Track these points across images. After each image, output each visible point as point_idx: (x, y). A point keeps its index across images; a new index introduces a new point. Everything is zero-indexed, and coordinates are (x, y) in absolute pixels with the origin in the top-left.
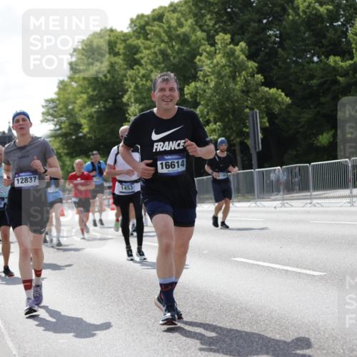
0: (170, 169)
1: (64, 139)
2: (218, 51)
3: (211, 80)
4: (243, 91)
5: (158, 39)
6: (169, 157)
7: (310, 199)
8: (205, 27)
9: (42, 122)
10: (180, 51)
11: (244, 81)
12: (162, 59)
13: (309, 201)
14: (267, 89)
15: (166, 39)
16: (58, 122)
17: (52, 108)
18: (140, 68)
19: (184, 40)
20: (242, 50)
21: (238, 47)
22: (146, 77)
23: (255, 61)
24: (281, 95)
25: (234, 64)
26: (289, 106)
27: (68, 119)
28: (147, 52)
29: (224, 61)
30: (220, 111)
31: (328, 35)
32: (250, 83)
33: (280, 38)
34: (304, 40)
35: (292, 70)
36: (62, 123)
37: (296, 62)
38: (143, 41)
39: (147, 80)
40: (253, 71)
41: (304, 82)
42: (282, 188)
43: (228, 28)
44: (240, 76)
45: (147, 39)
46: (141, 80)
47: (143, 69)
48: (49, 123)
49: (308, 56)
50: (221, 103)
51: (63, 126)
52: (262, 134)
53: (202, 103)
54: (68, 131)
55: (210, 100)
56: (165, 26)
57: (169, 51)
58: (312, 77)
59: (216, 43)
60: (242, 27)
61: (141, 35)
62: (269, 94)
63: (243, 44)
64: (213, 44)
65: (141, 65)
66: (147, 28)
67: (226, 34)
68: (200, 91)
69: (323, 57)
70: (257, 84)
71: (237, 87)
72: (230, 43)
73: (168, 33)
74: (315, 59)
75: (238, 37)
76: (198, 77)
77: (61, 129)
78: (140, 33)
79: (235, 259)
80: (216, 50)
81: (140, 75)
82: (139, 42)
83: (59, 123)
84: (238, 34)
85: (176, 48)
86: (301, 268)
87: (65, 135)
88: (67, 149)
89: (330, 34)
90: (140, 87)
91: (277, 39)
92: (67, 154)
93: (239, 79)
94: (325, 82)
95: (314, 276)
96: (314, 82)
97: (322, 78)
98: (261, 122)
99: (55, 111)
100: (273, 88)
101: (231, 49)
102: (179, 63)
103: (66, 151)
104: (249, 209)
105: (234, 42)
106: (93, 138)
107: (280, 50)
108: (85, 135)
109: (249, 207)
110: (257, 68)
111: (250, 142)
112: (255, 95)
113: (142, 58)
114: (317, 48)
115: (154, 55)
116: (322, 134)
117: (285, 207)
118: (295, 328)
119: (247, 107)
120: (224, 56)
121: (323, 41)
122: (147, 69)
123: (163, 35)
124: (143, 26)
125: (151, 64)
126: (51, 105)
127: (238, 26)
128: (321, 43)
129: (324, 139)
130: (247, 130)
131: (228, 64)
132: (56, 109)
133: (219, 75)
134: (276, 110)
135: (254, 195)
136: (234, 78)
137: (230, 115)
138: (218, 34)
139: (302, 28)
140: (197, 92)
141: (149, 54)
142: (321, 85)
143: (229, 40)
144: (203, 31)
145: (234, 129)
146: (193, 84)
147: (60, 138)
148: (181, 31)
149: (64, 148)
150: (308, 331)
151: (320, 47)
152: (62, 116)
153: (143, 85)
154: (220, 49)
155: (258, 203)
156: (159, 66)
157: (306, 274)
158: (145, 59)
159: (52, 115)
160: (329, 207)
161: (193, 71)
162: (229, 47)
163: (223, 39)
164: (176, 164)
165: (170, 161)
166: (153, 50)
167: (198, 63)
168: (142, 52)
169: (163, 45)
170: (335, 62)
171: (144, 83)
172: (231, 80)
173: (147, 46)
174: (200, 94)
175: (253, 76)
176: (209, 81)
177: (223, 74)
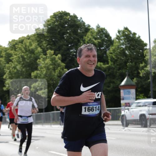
2: (47, 58)
3: (44, 70)
4: (58, 76)
5: (20, 51)
8: (42, 47)
10: (30, 57)
11: (59, 72)
12: (22, 60)
15: (24, 51)
19: (32, 52)
20: (59, 58)
21: (57, 57)
23: (64, 63)
25: (55, 64)
28: (15, 56)
29: (50, 62)
32: (61, 73)
33: (76, 53)
38: (14, 52)
39: (15, 69)
40: (63, 67)
44: (57, 69)
45: (16, 51)
46: (12, 69)
47: (13, 64)
56: (24, 46)
57: (25, 57)
59: (47, 54)
60: (59, 47)
61: (13, 49)
63: (59, 55)
64: (46, 54)
65: (13, 62)
66: (16, 46)
67: (52, 50)
72: (54, 54)
73: (25, 49)
75: (57, 52)
76: (38, 68)
78: (12, 48)
80: (47, 57)
81: (12, 67)
82: (12, 52)
84: (57, 51)
85: (29, 55)
90: (12, 72)
93: (56, 71)
101: (54, 57)
105: (56, 54)
109: (59, 127)
110: (65, 66)
113: (13, 59)
115: (18, 58)
122: (15, 64)
123: (23, 49)
124: (14, 45)
125: (17, 62)
127: (57, 47)
133: (48, 69)
137: (52, 87)
138: (48, 50)
140: (37, 75)
141: (16, 58)
143: (53, 53)
146: (35, 72)
148: (31, 48)
153: (13, 71)
154: (48, 57)
156: (21, 63)
158: (14, 60)
161: (36, 66)
163: (50, 53)
164: (95, 109)
165: (91, 107)
166: (18, 56)
167: (39, 63)
168: (13, 57)
169: (23, 54)
170: (100, 65)
171: (13, 70)
172: (53, 71)
173: (16, 54)
174: (39, 76)
175: (63, 70)
176: (43, 71)
177: (49, 68)
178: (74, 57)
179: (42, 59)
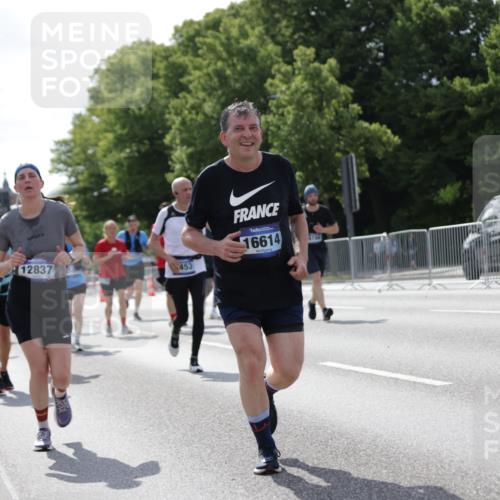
0: (260, 248)
1: (83, 197)
2: (297, 72)
3: (289, 113)
4: (332, 128)
5: (211, 56)
6: (257, 230)
7: (429, 278)
8: (280, 38)
9: (51, 172)
10: (244, 72)
11: (334, 113)
12: (217, 84)
13: (427, 282)
14: (366, 124)
15: (224, 55)
16: (73, 172)
17: (64, 153)
18: (188, 96)
19: (250, 56)
20: (331, 71)
21: (326, 66)
22: (196, 108)
23: (349, 85)
24: (386, 133)
25: (320, 90)
26: (398, 148)
27: (87, 169)
28: (197, 73)
29: (306, 85)
30: (301, 156)
31: (453, 47)
32: (342, 117)
33: (385, 52)
34: (418, 55)
35: (401, 98)
36: (78, 173)
37: (407, 87)
38: (192, 58)
39: (197, 114)
40: (347, 99)
41: (419, 115)
42: (388, 263)
43: (312, 39)
44: (328, 106)
45: (198, 56)
46: (190, 113)
47: (192, 96)
48: (60, 173)
49: (425, 77)
50: (303, 145)
51: (80, 177)
52: (361, 187)
53: (275, 144)
54: (87, 184)
55: (287, 140)
56: (223, 37)
57: (228, 72)
58: (429, 107)
59: (295, 61)
60: (331, 36)
61: (190, 50)
62: (370, 131)
63: (332, 62)
64: (290, 61)
65: (189, 92)
66: (197, 39)
67: (308, 47)
68: (272, 128)
69: (445, 79)
70: (353, 118)
71: (324, 122)
72: (315, 60)
73: (227, 47)
74: (434, 82)
75: (325, 52)
76: (269, 108)
77: (77, 182)
79: (324, 364)
80: (294, 69)
81: (188, 106)
82: (186, 60)
83: (75, 174)
84: (326, 48)
85: (239, 67)
86: (417, 375)
87: (83, 191)
88: (87, 210)
89: (455, 47)
90: (188, 123)
91: (381, 54)
92: (87, 218)
93: (326, 110)
94: (447, 115)
95: (435, 387)
96: (432, 114)
97: (444, 108)
98: (358, 171)
99: (69, 157)
100: (376, 122)
101: (315, 68)
102: (243, 87)
103: (84, 213)
104: (344, 293)
105: (320, 58)
106: (123, 194)
107: (384, 69)
108: (111, 191)
109: (343, 290)
110: (352, 95)
111: (343, 200)
112: (350, 133)
113: (190, 82)
114: (436, 67)
115: (207, 78)
116: (444, 187)
117: (394, 289)
118: (409, 459)
119: (338, 150)
120: (305, 79)
121: (446, 56)
122: (198, 98)
123: (220, 48)
124: (191, 37)
125: (204, 89)
126: (64, 148)
127: (325, 36)
128: (443, 59)
129: (448, 194)
130: (340, 182)
131: (312, 89)
132: (69, 154)
133: (300, 106)
134: (380, 153)
135: (349, 273)
136: (320, 109)
137: (315, 162)
138: (296, 47)
139: (416, 39)
140: (268, 129)
141: (200, 77)
142: (442, 118)
143: (313, 56)
144: (277, 43)
145: (321, 181)
147: (77, 195)
148: (244, 43)
149: (82, 210)
150: (427, 464)
151: (441, 66)
152: (79, 164)
153: (192, 120)
154: (300, 69)
155: (356, 285)
156: (215, 93)
157: (423, 384)
158: (195, 84)
159: (65, 163)
160: (455, 289)
161: (262, 100)
162: (312, 65)
163: (305, 54)
164: (268, 241)
165: (259, 236)
166: (205, 71)
167: (270, 89)
168: (190, 74)
169: (220, 64)
170: (462, 85)
171: (194, 116)
172: (316, 112)
173: (197, 65)
174: (273, 132)
175: (346, 106)
176: (285, 113)
177: (305, 103)
178: (379, 64)
179: (279, 76)
